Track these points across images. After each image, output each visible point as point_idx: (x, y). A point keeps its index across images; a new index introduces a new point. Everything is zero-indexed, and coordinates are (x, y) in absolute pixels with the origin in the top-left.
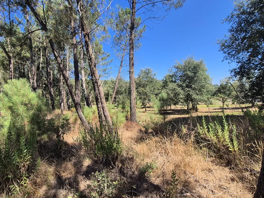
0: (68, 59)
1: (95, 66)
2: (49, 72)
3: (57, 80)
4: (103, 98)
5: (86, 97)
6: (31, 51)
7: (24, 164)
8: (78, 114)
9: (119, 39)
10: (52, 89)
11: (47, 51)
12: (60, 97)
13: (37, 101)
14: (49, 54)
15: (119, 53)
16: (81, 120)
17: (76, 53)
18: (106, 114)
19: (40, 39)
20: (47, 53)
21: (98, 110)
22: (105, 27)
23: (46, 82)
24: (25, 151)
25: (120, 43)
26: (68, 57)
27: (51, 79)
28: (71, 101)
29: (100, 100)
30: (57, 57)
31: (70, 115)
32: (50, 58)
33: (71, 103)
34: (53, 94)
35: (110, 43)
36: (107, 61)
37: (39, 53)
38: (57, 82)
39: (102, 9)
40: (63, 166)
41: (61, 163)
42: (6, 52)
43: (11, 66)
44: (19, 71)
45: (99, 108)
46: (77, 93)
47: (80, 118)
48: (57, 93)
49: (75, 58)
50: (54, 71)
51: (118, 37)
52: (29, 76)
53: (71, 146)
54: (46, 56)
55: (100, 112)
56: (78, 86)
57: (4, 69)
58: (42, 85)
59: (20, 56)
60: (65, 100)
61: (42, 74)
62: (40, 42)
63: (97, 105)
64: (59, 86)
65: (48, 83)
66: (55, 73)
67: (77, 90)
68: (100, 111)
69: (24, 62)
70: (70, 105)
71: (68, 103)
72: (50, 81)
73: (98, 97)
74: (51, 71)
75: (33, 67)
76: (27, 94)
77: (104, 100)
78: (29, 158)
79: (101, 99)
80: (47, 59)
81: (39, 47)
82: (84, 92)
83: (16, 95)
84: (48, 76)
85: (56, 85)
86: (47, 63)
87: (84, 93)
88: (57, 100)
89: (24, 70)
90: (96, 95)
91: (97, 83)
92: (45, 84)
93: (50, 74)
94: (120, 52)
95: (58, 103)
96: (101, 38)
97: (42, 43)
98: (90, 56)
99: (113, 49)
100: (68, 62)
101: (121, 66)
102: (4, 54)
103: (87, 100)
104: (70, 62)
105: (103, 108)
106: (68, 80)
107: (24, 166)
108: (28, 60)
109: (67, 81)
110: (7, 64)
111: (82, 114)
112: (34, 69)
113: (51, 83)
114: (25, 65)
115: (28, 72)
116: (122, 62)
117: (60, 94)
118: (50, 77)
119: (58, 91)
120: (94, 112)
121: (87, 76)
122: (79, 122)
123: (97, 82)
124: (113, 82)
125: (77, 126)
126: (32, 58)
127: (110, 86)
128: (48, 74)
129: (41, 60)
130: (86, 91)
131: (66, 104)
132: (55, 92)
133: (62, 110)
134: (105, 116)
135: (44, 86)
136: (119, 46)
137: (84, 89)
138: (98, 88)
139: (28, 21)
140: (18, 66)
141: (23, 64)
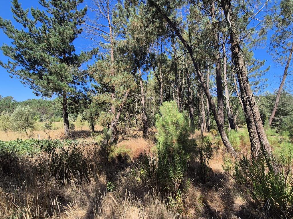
0: (208, 76)
1: (247, 81)
2: (190, 92)
3: (197, 99)
4: (259, 121)
5: (230, 118)
6: (176, 74)
7: (178, 181)
8: (222, 138)
9: (280, 37)
10: (192, 109)
11: (188, 72)
12: (199, 116)
13: (183, 121)
14: (190, 75)
15: (281, 57)
16: (225, 145)
17: (219, 68)
18: (264, 142)
19: (183, 62)
20: (188, 73)
21: (250, 136)
22: (263, 29)
23: (187, 101)
24: (179, 169)
25: (283, 43)
26: (208, 74)
27: (191, 98)
28: (211, 122)
29: (253, 123)
30: (201, 76)
31: (212, 137)
32: (191, 78)
33: (211, 124)
34: (192, 114)
35: (266, 47)
36: (260, 71)
37: (181, 75)
38: (196, 102)
39: (257, 8)
40: (210, 194)
41: (207, 190)
42: (158, 79)
43: (161, 90)
44: (166, 93)
45: (251, 134)
46: (220, 113)
47: (224, 143)
48: (196, 113)
49: (218, 74)
50: (194, 90)
51: (279, 34)
52: (173, 97)
53: (216, 174)
54: (187, 77)
55: (253, 139)
56: (221, 106)
57: (156, 93)
58: (183, 105)
59: (167, 80)
60: (205, 121)
61: (184, 94)
62: (183, 65)
63: (249, 129)
64: (199, 105)
65: (188, 102)
66: (195, 92)
67: (220, 110)
68: (253, 137)
69: (169, 85)
70: (210, 125)
71: (208, 124)
72: (191, 101)
73: (250, 120)
74: (192, 91)
75: (177, 89)
76: (176, 115)
77: (260, 123)
78: (181, 176)
79: (255, 122)
80: (188, 79)
81: (182, 69)
82: (228, 112)
83: (168, 115)
84: (188, 96)
85: (195, 105)
86: (188, 83)
87: (227, 114)
88: (196, 120)
89: (169, 92)
90: (248, 117)
91: (250, 102)
92: (186, 104)
93: (191, 94)
94: (283, 55)
95: (197, 123)
96: (250, 43)
97: (185, 65)
98: (240, 69)
99: (271, 53)
100: (208, 79)
101: (285, 75)
102: (157, 81)
103: (231, 121)
104: (211, 80)
105: (258, 134)
106: (212, 100)
107: (177, 182)
108: (172, 82)
109: (210, 100)
110: (158, 88)
111: (227, 138)
112: (178, 91)
113: (191, 103)
114: (170, 87)
115: (173, 93)
116: (286, 68)
117: (199, 114)
118: (191, 97)
119: (197, 110)
120: (242, 138)
121: (231, 92)
122: (222, 146)
123: (250, 100)
124: (268, 98)
125: (220, 151)
126: (176, 81)
127: (263, 104)
128: (189, 93)
129: (183, 81)
130: (230, 111)
131: (206, 124)
132: (194, 111)
133: (201, 131)
134: (262, 145)
135: (185, 105)
136: (282, 47)
137: (228, 109)
138: (251, 107)
139: (174, 48)
140: (165, 89)
141: (168, 87)
